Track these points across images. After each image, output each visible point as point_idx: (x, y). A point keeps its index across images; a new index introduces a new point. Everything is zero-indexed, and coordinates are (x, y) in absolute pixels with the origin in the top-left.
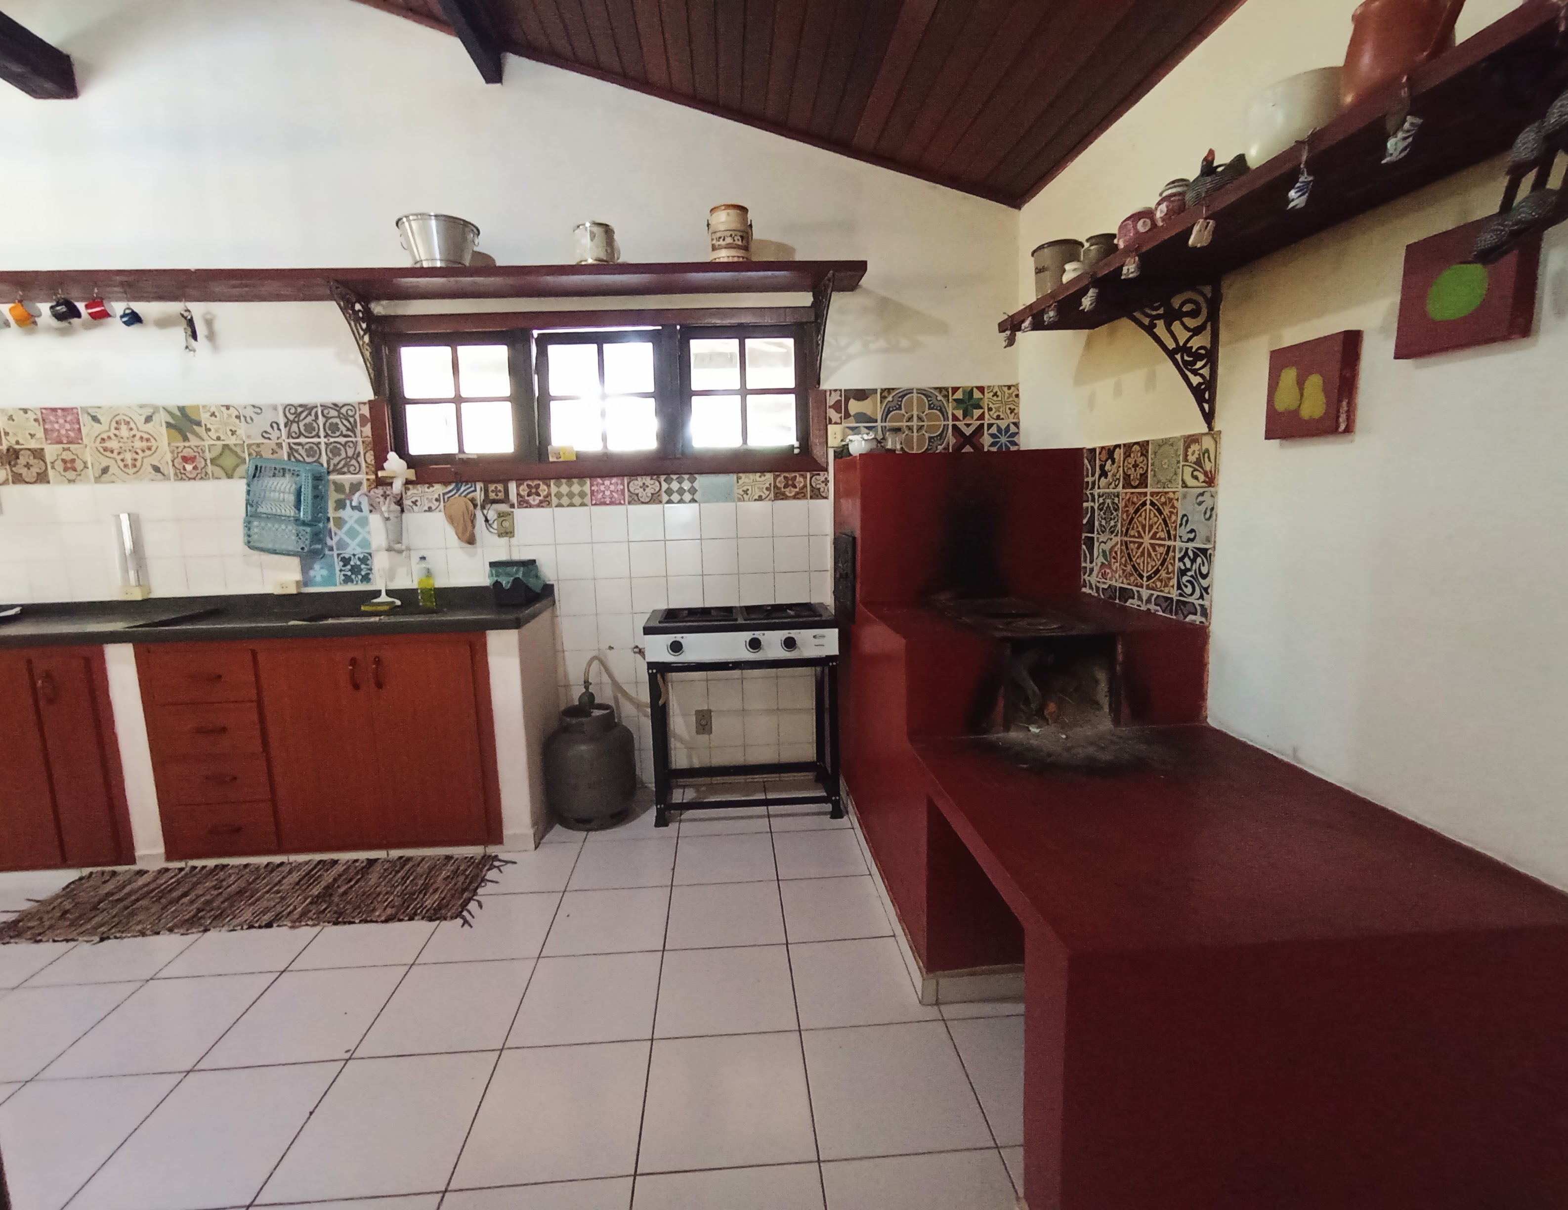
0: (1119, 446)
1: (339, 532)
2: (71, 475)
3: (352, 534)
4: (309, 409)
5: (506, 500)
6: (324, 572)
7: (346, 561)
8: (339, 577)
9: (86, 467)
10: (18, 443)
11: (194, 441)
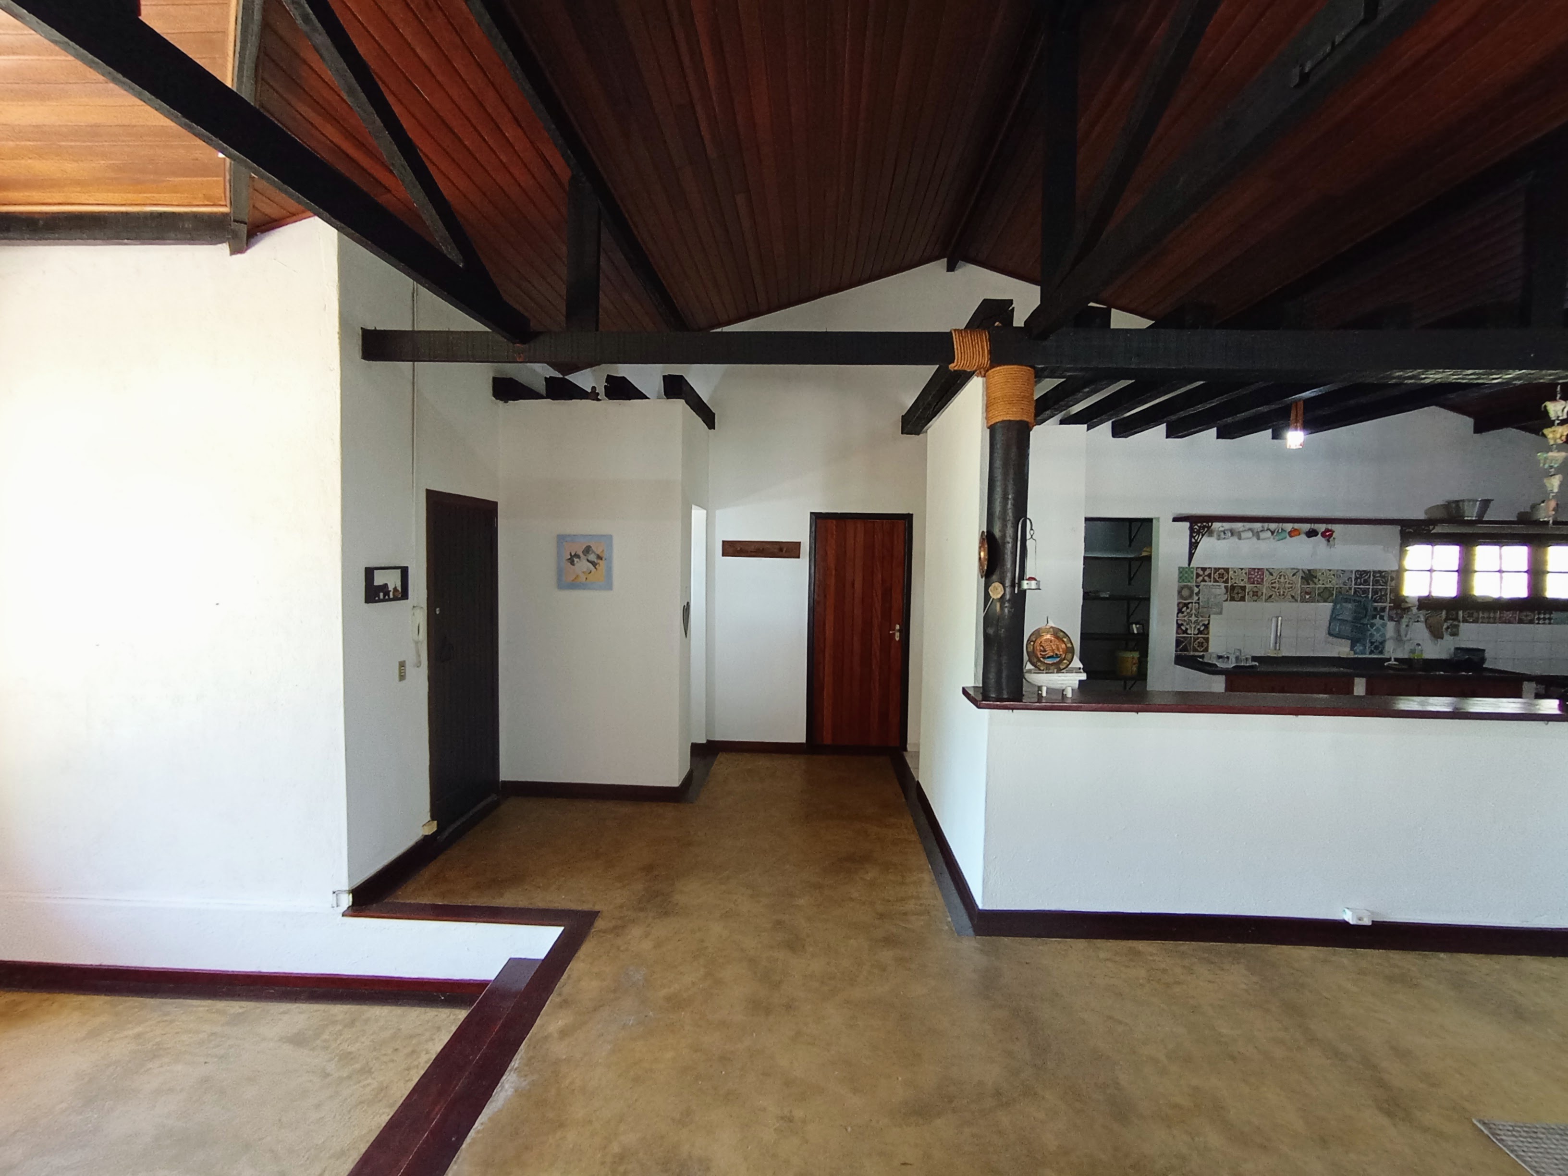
1: (1371, 630)
2: (1255, 598)
3: (1378, 630)
4: (1366, 572)
5: (1456, 619)
6: (1361, 648)
7: (1372, 643)
8: (1368, 651)
9: (1262, 595)
10: (1236, 583)
11: (1312, 585)
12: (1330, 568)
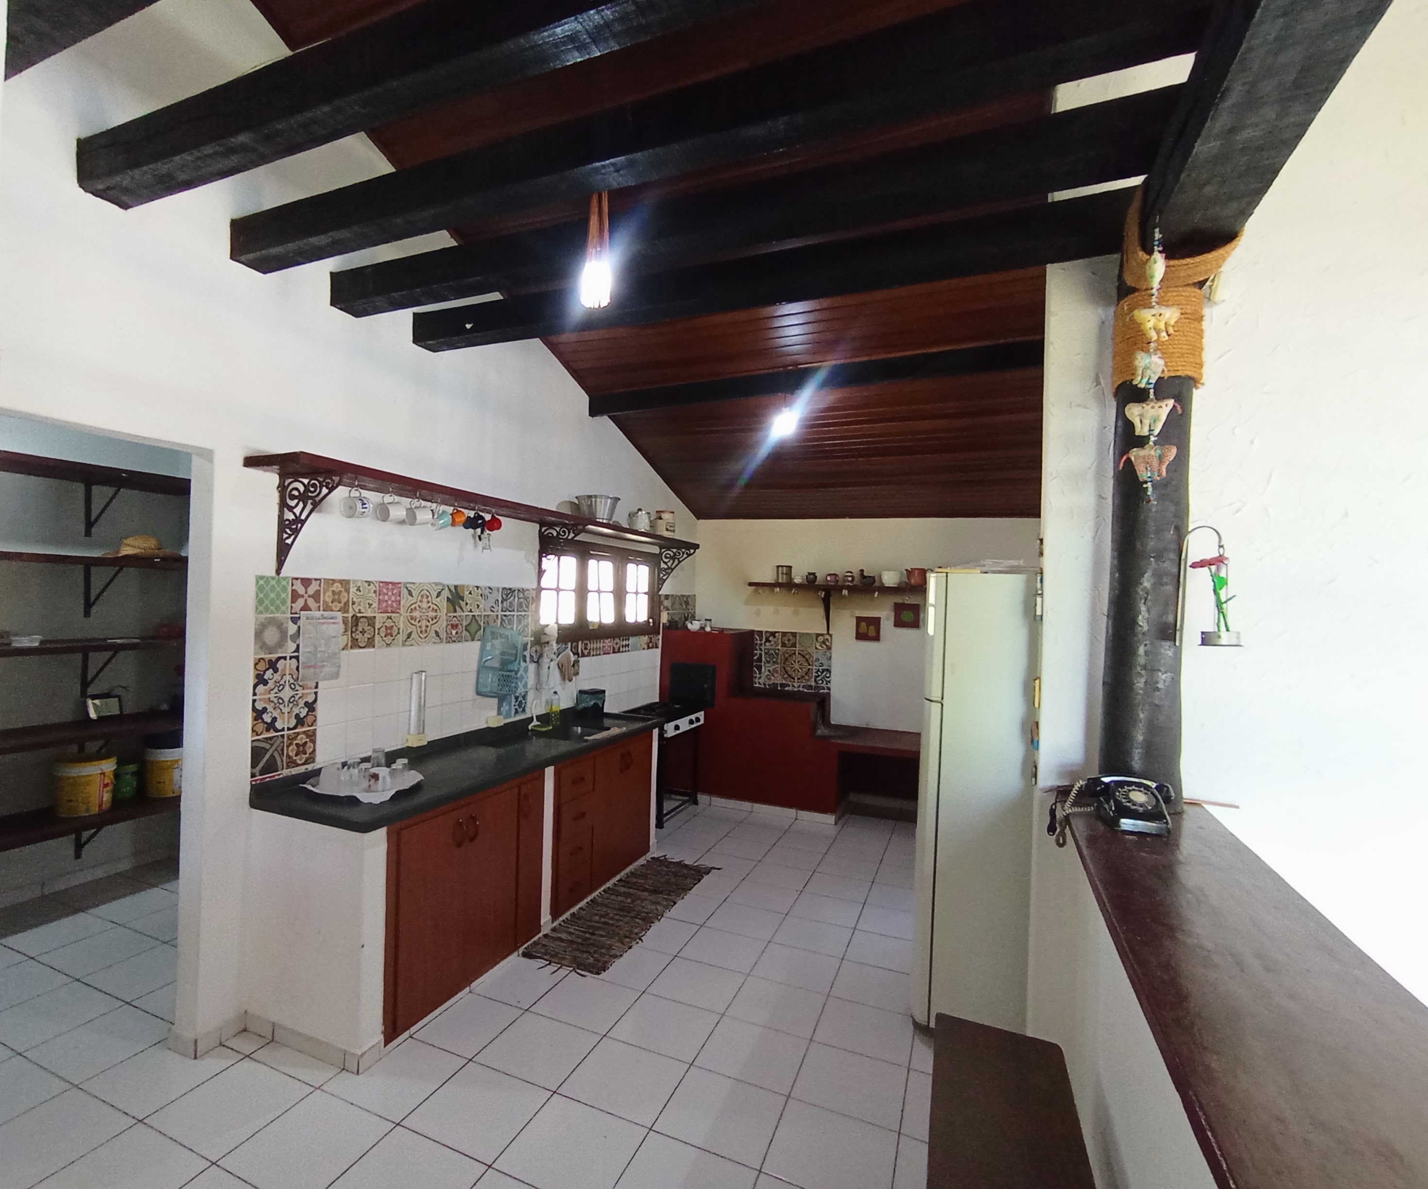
0: (779, 632)
1: (516, 678)
2: (389, 639)
3: (521, 678)
4: (511, 591)
5: (578, 653)
6: (507, 708)
7: (517, 698)
8: (513, 711)
9: (399, 633)
10: (360, 612)
11: (459, 613)
12: (477, 585)
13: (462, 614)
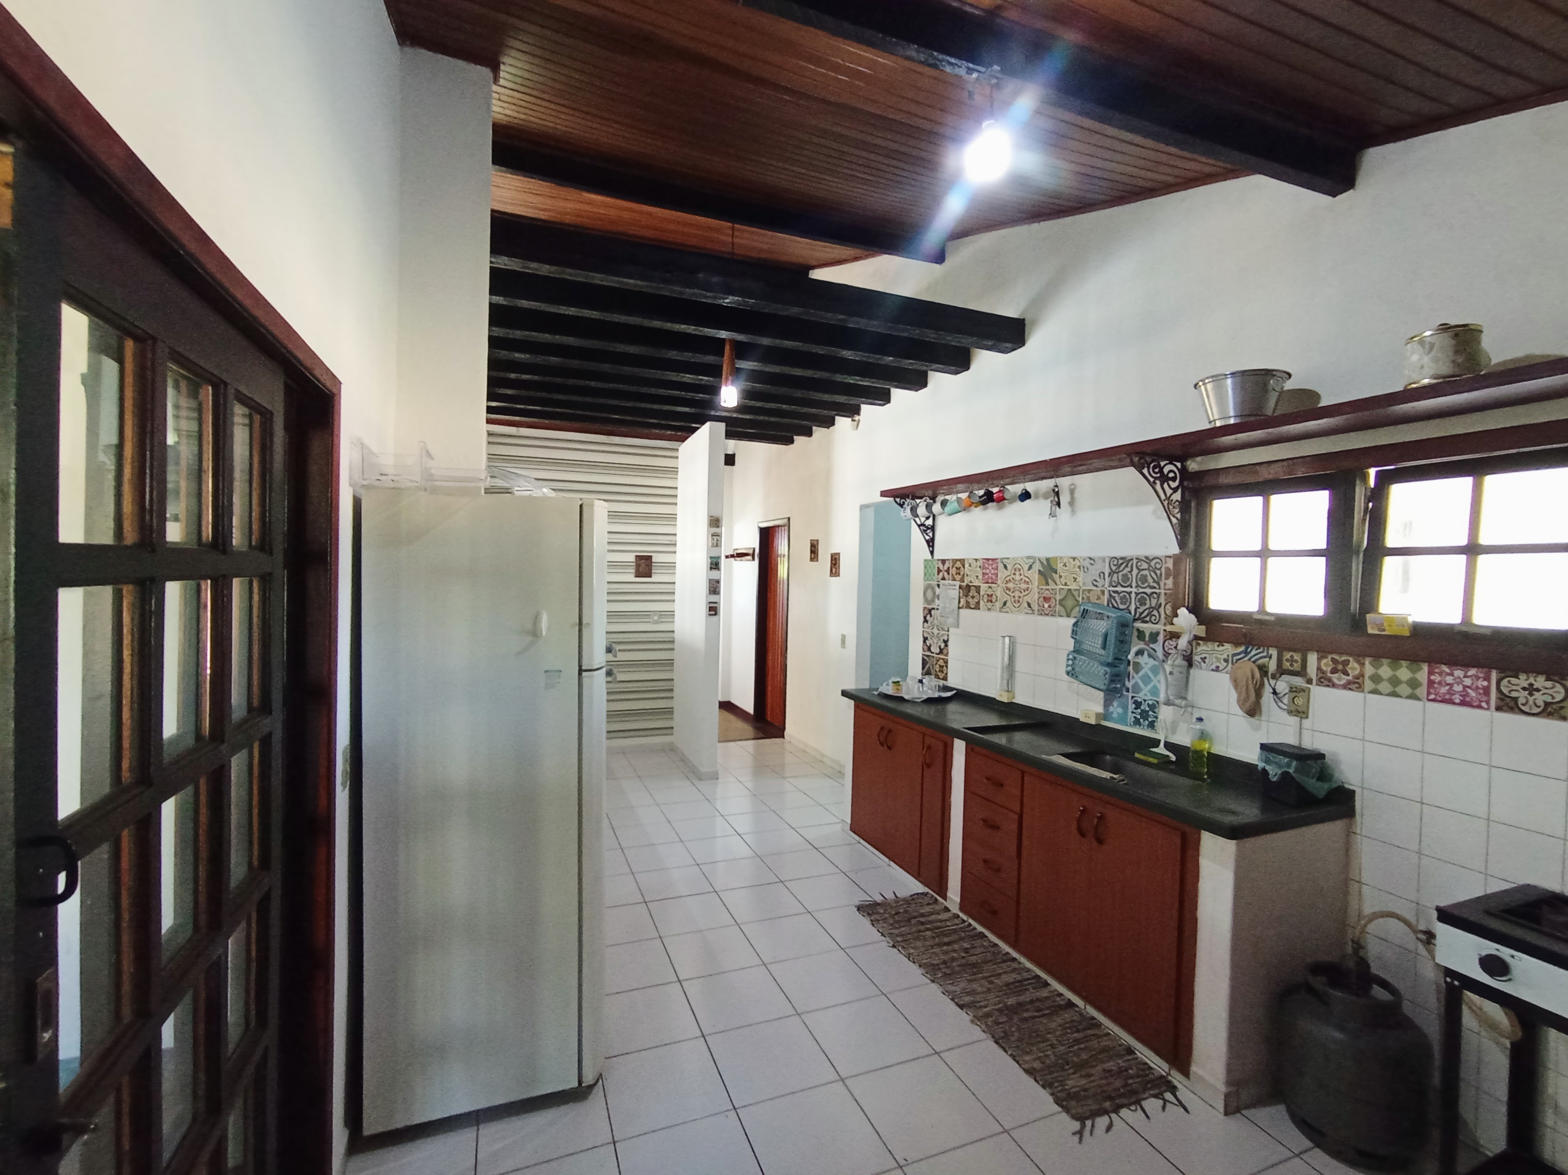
1: (1135, 676)
2: (990, 605)
3: (1146, 680)
4: (1126, 561)
5: (1302, 672)
6: (1120, 710)
7: (1138, 704)
8: (1131, 717)
9: (997, 600)
10: (971, 582)
11: (1052, 586)
12: (1074, 555)
13: (1054, 587)
